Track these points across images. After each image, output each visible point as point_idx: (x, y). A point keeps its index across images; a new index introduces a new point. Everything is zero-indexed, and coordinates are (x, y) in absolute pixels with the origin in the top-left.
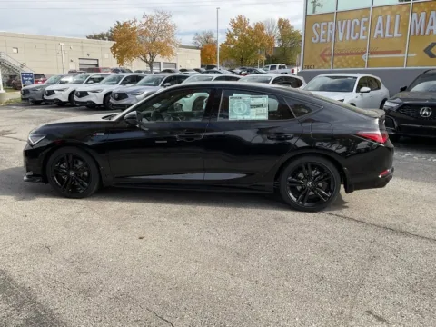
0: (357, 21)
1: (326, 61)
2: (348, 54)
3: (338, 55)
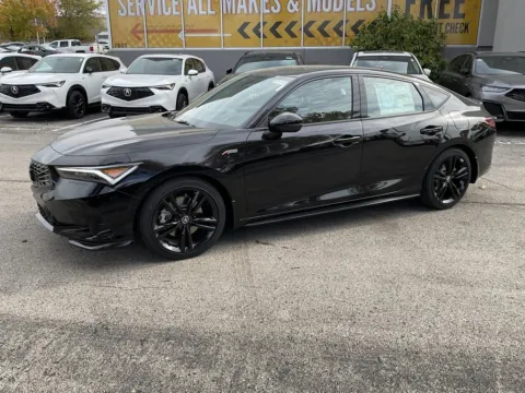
1: (139, 39)
2: (162, 31)
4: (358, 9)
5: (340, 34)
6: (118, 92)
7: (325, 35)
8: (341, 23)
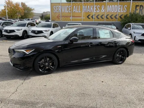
0: (68, 6)
1: (59, 19)
2: (66, 17)
3: (63, 17)
4: (122, 11)
5: (116, 18)
6: (34, 32)
7: (112, 18)
8: (117, 15)
